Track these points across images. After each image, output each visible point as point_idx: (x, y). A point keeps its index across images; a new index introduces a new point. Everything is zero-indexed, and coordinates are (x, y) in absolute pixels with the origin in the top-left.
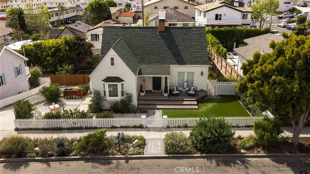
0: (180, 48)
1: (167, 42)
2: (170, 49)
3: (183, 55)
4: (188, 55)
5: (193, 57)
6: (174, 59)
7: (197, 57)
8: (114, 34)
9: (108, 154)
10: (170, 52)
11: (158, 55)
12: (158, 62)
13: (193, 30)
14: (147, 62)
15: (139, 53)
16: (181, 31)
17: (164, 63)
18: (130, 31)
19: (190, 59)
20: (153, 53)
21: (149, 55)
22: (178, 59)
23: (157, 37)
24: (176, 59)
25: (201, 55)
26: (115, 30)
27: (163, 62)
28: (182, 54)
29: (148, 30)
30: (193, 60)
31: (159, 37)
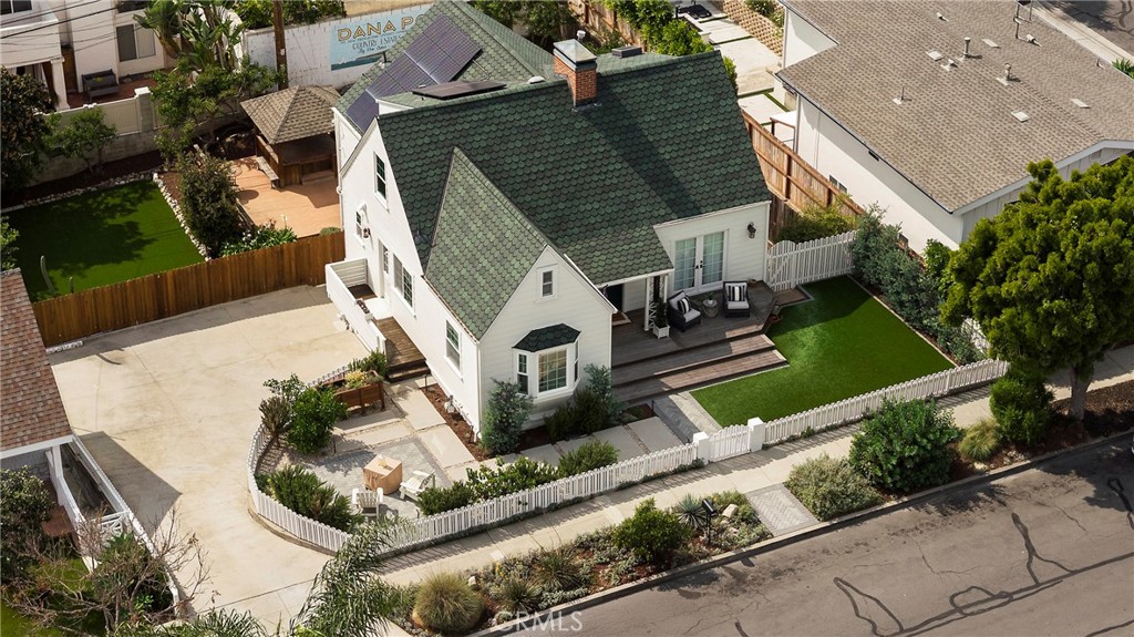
0: (666, 152)
1: (617, 138)
2: (634, 163)
3: (682, 180)
4: (696, 177)
5: (715, 179)
6: (659, 199)
7: (727, 177)
8: (427, 140)
10: (636, 176)
11: (605, 196)
12: (611, 222)
13: (683, 71)
14: (576, 230)
16: (646, 84)
17: (633, 224)
18: (475, 118)
19: (707, 188)
20: (584, 194)
21: (576, 202)
22: (672, 196)
23: (577, 125)
24: (666, 197)
25: (737, 168)
26: (423, 127)
27: (626, 219)
28: (677, 174)
29: (535, 100)
30: (719, 193)
31: (585, 124)
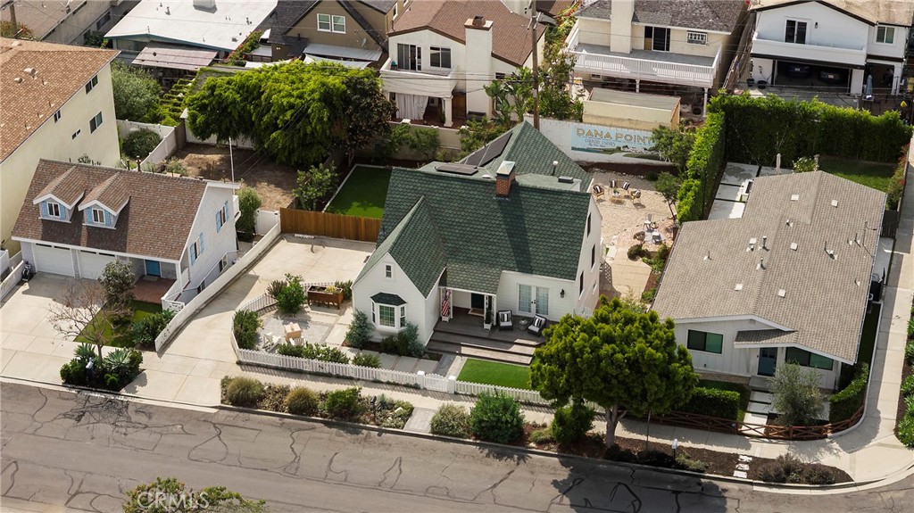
0: (531, 236)
1: (508, 220)
2: (511, 235)
3: (532, 253)
4: (540, 254)
5: (550, 259)
6: (513, 258)
7: (557, 260)
8: (411, 187)
9: (358, 421)
10: (508, 242)
11: (486, 246)
12: (482, 260)
13: (564, 198)
14: (461, 258)
15: (451, 238)
16: (540, 198)
17: (492, 266)
18: (441, 184)
19: (543, 262)
20: (476, 241)
21: (469, 244)
22: (521, 259)
23: (492, 206)
24: (518, 258)
25: (565, 258)
26: (413, 180)
27: (491, 262)
28: (531, 249)
29: (477, 186)
30: (548, 267)
31: (495, 207)
